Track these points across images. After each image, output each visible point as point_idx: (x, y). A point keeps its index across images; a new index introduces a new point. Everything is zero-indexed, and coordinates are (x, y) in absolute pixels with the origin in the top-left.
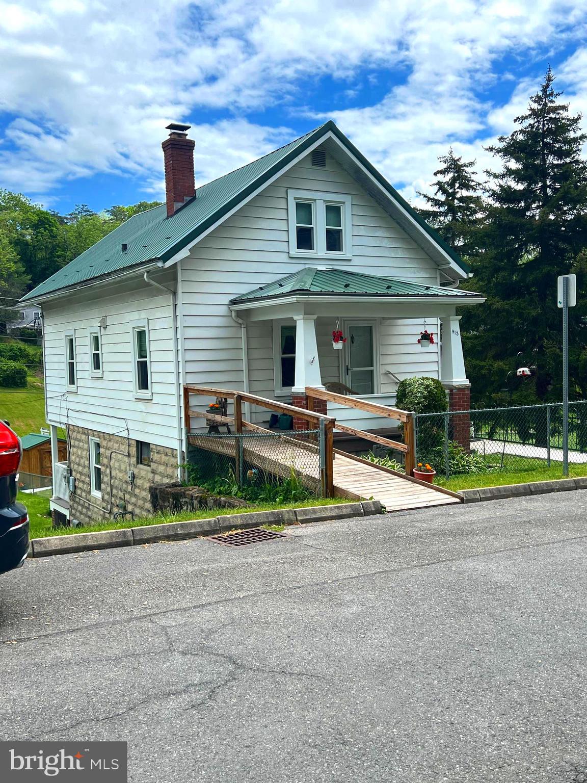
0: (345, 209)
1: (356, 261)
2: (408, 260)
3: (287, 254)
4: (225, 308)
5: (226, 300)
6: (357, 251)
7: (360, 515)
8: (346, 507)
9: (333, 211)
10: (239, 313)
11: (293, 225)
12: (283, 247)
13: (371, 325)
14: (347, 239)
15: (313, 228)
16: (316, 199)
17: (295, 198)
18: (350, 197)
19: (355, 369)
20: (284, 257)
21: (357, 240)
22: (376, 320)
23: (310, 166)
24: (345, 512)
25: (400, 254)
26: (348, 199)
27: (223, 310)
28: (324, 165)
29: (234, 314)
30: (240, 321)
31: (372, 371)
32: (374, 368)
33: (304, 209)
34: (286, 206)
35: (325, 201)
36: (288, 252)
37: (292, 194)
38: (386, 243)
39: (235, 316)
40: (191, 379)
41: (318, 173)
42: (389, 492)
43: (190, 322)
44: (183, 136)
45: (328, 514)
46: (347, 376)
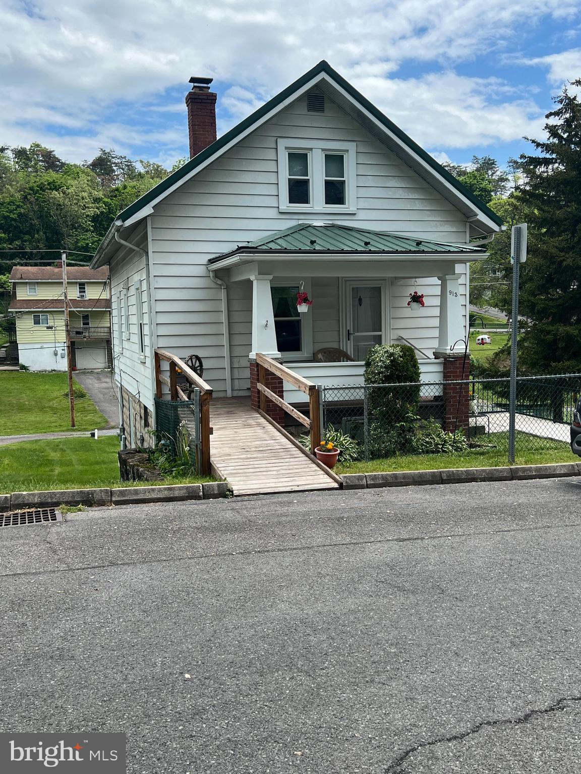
0: (348, 156)
1: (361, 215)
2: (428, 213)
3: (277, 209)
4: (204, 268)
5: (204, 259)
6: (363, 204)
7: (197, 498)
8: (180, 489)
9: (335, 161)
10: (218, 274)
11: (284, 176)
12: (273, 202)
13: (379, 286)
14: (350, 192)
15: (309, 179)
16: (312, 148)
17: (286, 148)
18: (355, 144)
19: (357, 334)
20: (273, 213)
21: (364, 192)
22: (385, 280)
23: (305, 111)
24: (177, 494)
25: (418, 205)
26: (351, 147)
27: (201, 271)
28: (323, 111)
29: (211, 274)
30: (219, 282)
31: (380, 336)
32: (383, 333)
33: (299, 159)
34: (276, 157)
35: (323, 150)
36: (278, 207)
37: (282, 144)
38: (400, 194)
39: (213, 277)
40: (162, 342)
41: (316, 119)
42: (269, 473)
43: (162, 283)
44: (204, 89)
45: (154, 495)
46: (348, 341)
